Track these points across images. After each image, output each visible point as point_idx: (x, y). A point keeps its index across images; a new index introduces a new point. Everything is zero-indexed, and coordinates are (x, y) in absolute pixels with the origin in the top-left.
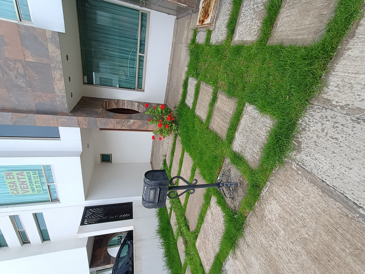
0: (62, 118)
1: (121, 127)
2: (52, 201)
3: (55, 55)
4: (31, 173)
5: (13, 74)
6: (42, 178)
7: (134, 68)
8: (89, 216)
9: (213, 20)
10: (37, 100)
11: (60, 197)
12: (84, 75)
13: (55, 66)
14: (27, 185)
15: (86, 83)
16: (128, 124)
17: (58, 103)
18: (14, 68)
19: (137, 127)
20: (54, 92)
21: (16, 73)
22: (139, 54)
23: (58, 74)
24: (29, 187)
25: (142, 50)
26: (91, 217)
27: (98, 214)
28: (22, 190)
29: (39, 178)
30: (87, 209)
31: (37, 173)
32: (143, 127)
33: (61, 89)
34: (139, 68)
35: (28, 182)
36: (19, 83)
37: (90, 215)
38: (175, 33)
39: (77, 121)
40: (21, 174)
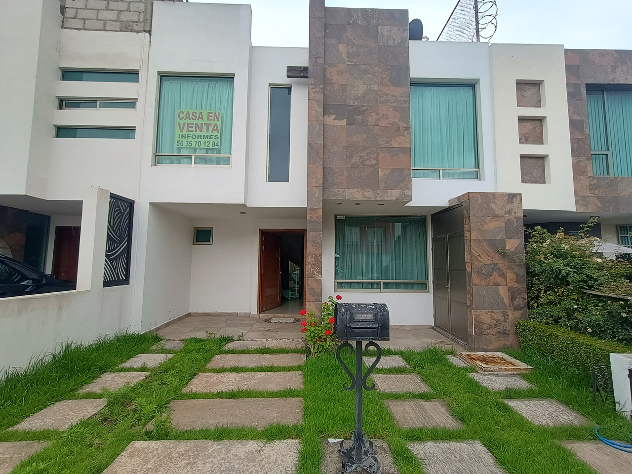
0: (319, 192)
1: (310, 263)
2: (156, 155)
3: (389, 195)
4: (216, 141)
5: (364, 154)
6: (204, 151)
7: (362, 276)
8: (119, 207)
9: (488, 371)
10: (337, 170)
11: (160, 167)
12: (347, 217)
13: (378, 194)
14: (194, 131)
15: (336, 218)
16: (315, 273)
17: (336, 190)
18: (370, 157)
19: (311, 285)
20: (349, 188)
21: (365, 158)
22: (382, 282)
23: (369, 194)
24: (192, 133)
25: (387, 286)
26: (117, 210)
27: (120, 221)
28: (185, 124)
29: (206, 147)
30: (131, 204)
31: (216, 147)
32: (311, 295)
33: (354, 195)
34: (363, 283)
35: (198, 133)
36: (354, 158)
37: (120, 209)
38: (416, 328)
39: (317, 208)
40: (215, 129)
